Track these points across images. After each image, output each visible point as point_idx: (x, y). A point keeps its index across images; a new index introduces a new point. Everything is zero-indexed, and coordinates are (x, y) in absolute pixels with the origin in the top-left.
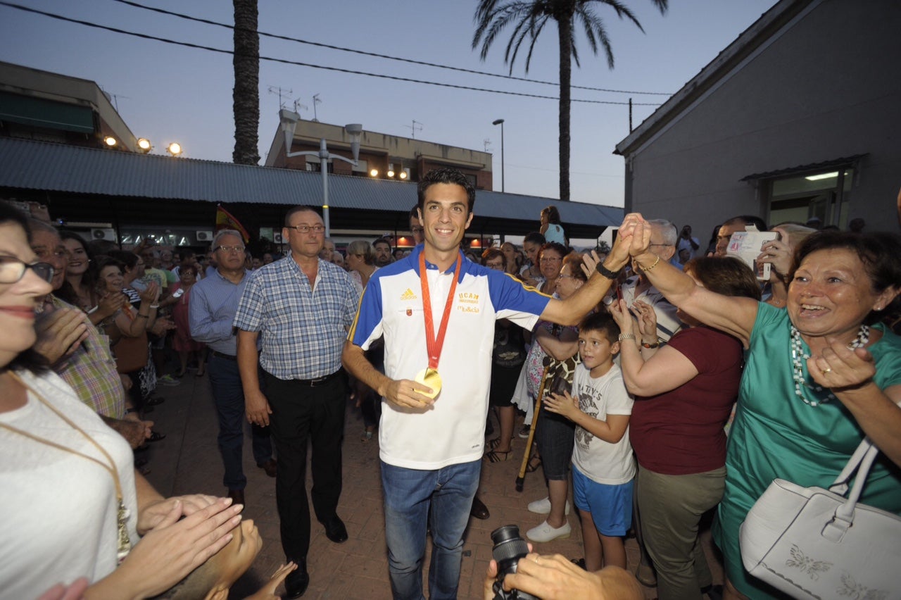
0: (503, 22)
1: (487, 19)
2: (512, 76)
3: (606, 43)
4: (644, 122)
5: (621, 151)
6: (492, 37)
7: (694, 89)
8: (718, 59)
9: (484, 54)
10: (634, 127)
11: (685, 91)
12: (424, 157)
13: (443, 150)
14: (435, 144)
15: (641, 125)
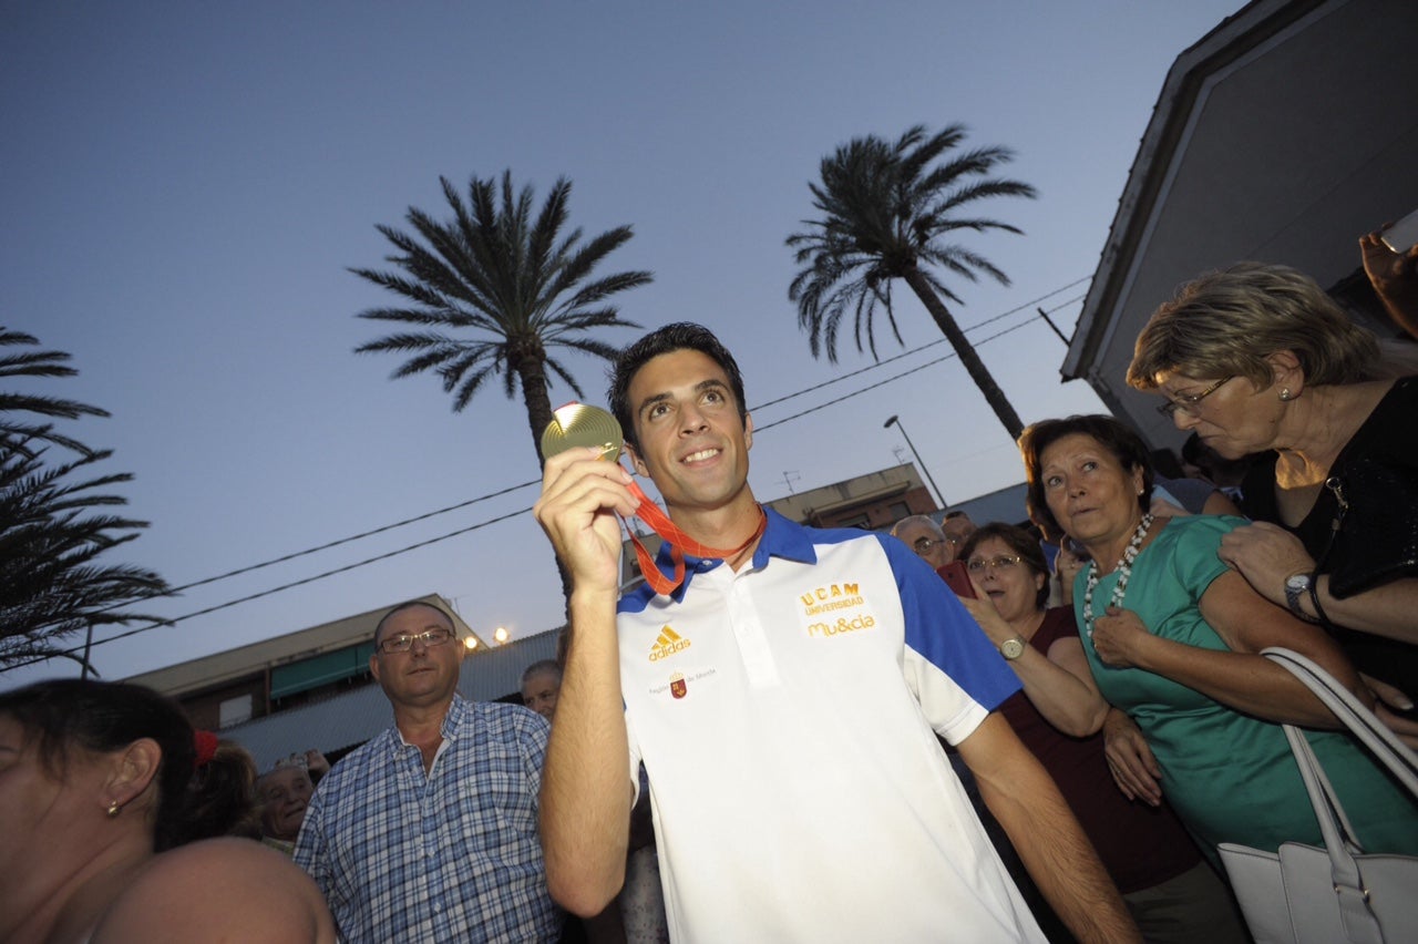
0: (838, 313)
1: (816, 321)
2: (881, 361)
3: (981, 263)
4: (1077, 324)
5: (1071, 373)
6: (833, 334)
7: (1118, 252)
8: (1123, 209)
9: (832, 356)
10: (1069, 338)
11: (1108, 262)
12: (817, 511)
13: (840, 491)
14: (826, 488)
15: (1076, 332)
